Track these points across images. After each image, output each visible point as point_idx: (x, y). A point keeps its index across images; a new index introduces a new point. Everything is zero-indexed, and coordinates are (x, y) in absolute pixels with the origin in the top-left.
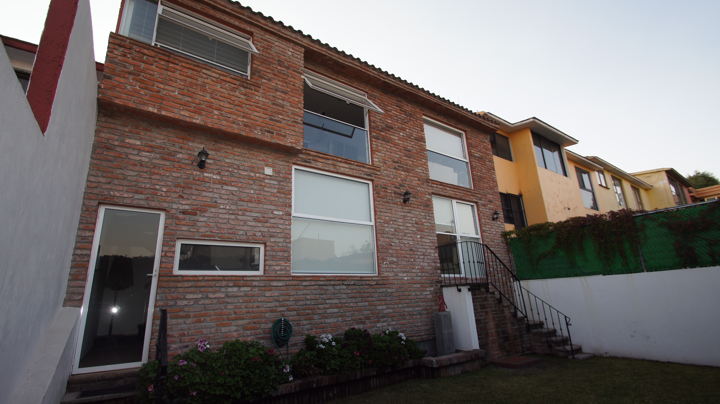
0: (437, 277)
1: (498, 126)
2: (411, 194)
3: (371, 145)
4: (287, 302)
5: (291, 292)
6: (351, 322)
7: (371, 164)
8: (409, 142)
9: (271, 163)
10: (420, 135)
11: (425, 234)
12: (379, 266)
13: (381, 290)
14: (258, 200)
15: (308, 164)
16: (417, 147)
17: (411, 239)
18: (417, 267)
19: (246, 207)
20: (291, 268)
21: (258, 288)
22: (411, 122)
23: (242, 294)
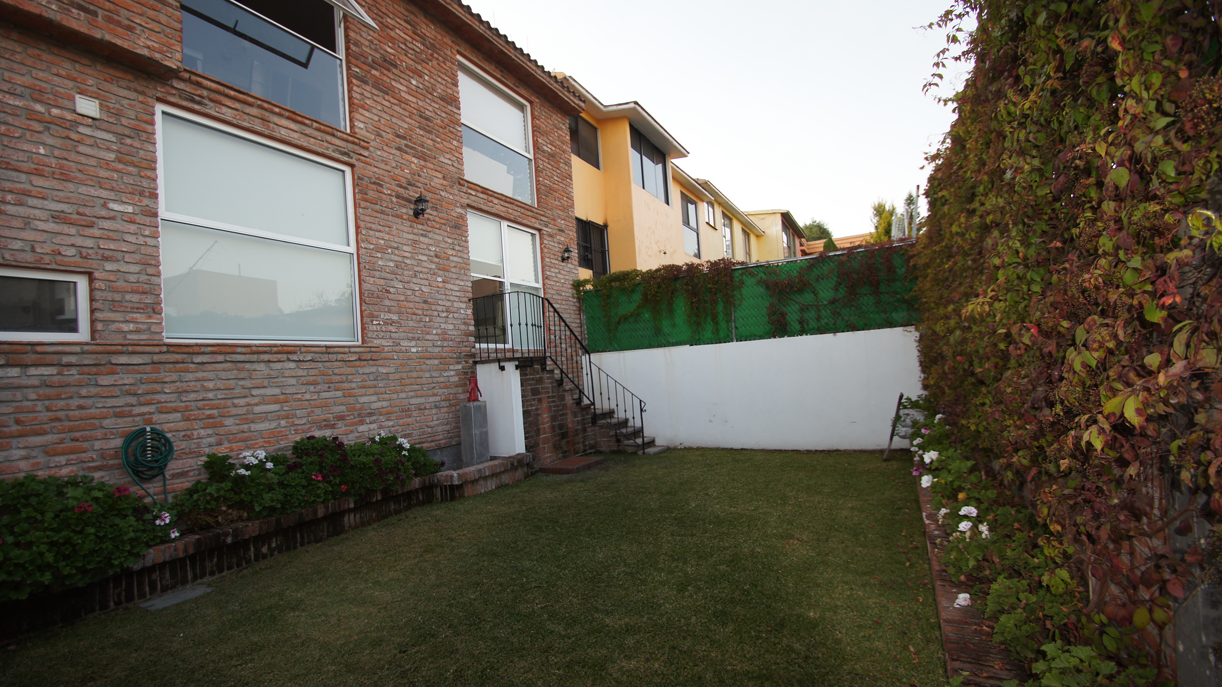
0: (468, 349)
1: (582, 104)
2: (428, 201)
3: (349, 91)
4: (157, 397)
5: (166, 376)
6: (306, 427)
7: (348, 131)
8: (429, 101)
9: (94, 89)
10: (450, 91)
11: (451, 275)
12: (363, 329)
13: (367, 370)
14: (62, 174)
15: (197, 107)
16: (444, 115)
17: (426, 283)
18: (434, 332)
19: (28, 187)
20: (163, 328)
21: (78, 368)
22: (435, 62)
23: (35, 381)
